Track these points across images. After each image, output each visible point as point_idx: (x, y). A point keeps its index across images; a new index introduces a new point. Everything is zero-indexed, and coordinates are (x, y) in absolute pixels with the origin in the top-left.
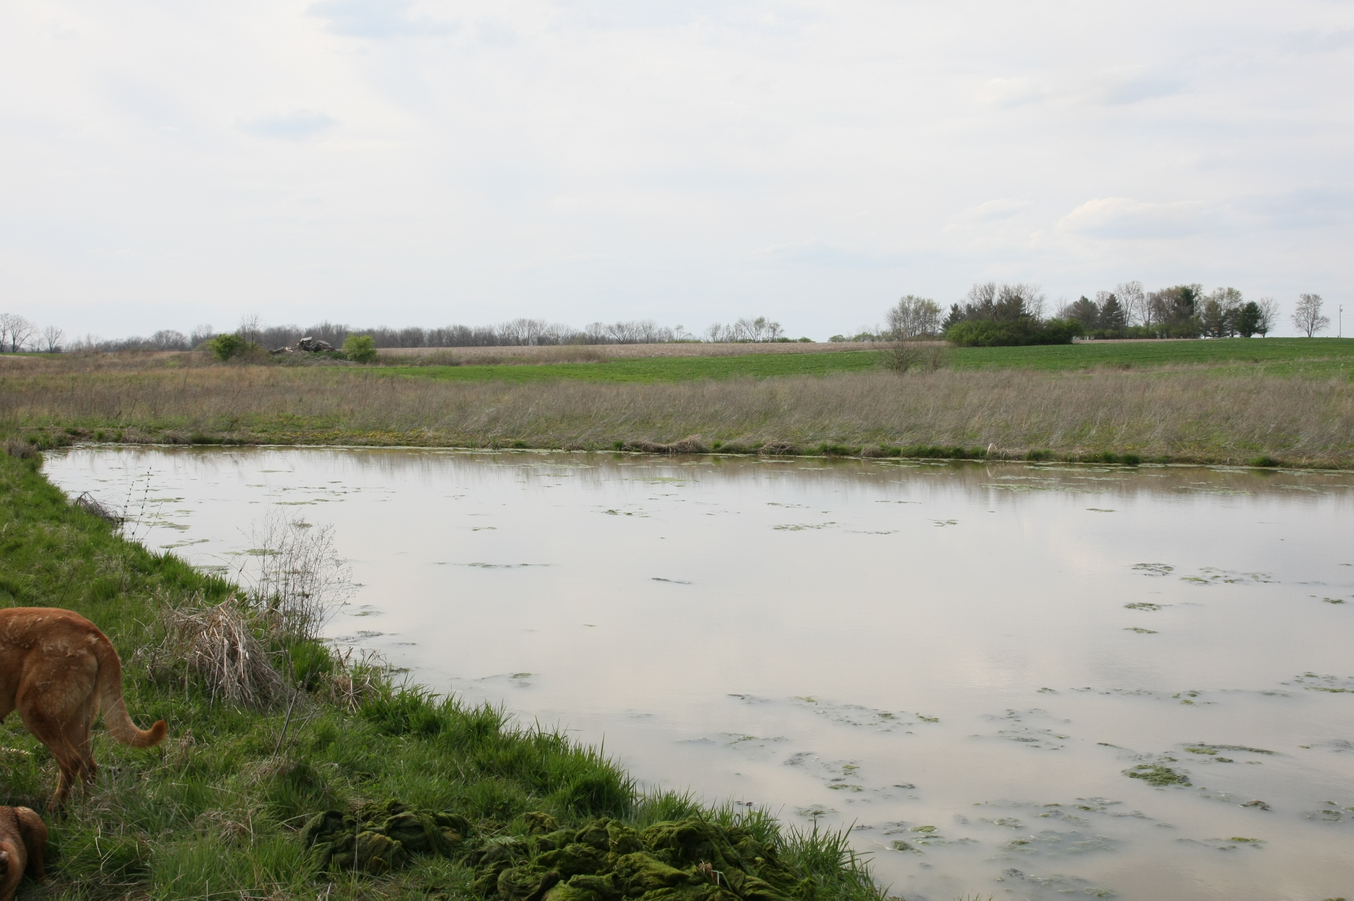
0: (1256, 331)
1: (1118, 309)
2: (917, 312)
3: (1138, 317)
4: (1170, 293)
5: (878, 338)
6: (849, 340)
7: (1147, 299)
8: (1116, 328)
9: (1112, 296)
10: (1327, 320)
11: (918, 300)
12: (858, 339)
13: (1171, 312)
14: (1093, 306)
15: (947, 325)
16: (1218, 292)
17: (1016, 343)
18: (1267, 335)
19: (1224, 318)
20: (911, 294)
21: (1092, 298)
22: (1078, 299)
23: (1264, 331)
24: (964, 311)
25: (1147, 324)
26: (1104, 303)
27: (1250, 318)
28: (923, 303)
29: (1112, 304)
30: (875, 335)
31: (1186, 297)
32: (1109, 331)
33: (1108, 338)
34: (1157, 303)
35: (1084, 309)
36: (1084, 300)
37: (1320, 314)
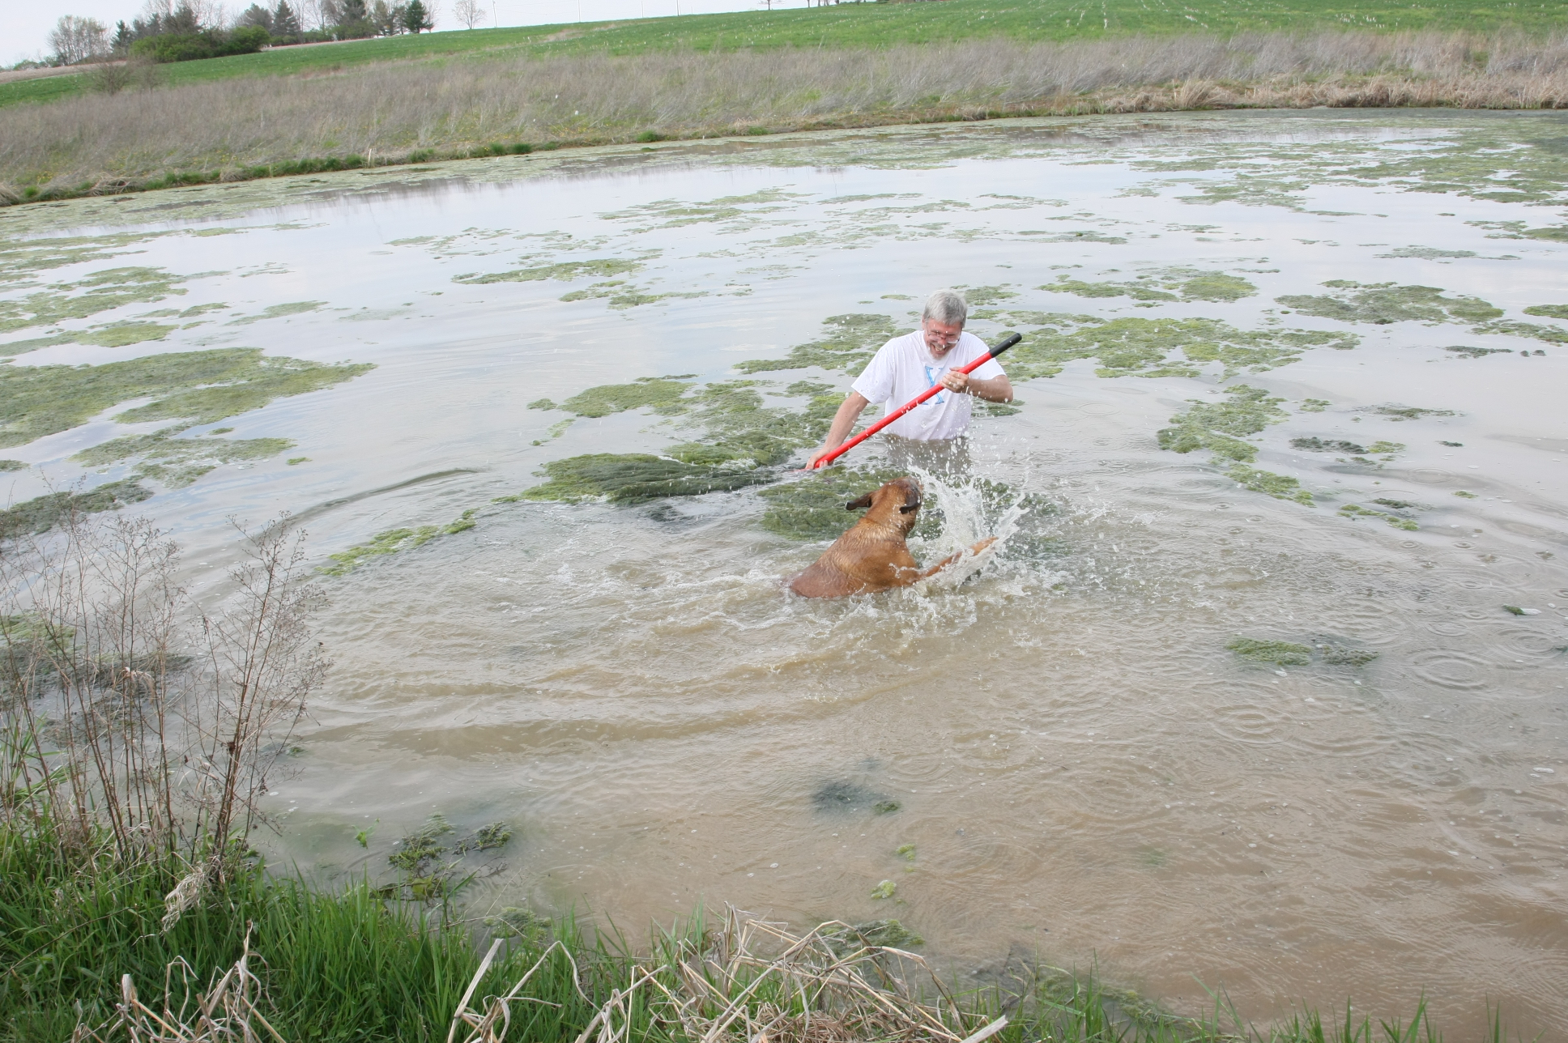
0: (423, 26)
1: (290, 14)
2: (79, 33)
3: (312, 21)
5: (43, 64)
6: (9, 70)
8: (293, 33)
10: (484, 13)
11: (78, 21)
12: (18, 68)
13: (343, 13)
14: (265, 14)
15: (117, 44)
17: (204, 56)
18: (433, 31)
19: (393, 16)
20: (69, 14)
22: (249, 7)
23: (430, 27)
24: (132, 28)
25: (322, 27)
26: (276, 9)
27: (415, 16)
28: (84, 23)
29: (283, 10)
30: (38, 61)
32: (287, 38)
33: (287, 44)
34: (327, 6)
35: (257, 15)
36: (255, 8)
37: (477, 8)
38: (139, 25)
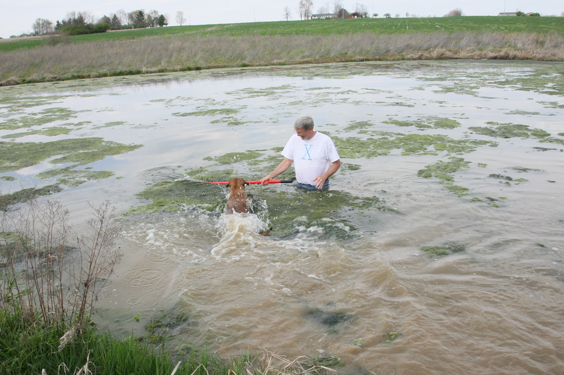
0: (164, 24)
1: (117, 19)
2: (43, 24)
3: (125, 21)
4: (135, 13)
5: (30, 35)
6: (18, 37)
7: (127, 15)
8: (118, 26)
9: (115, 15)
10: (186, 20)
11: (43, 20)
12: (21, 36)
13: (136, 19)
14: (108, 19)
15: (56, 28)
16: (151, 12)
17: (87, 33)
18: (168, 26)
19: (154, 20)
20: (40, 18)
21: (108, 16)
22: (103, 16)
23: (166, 24)
24: (62, 23)
25: (129, 24)
26: (112, 17)
27: (162, 20)
28: (45, 21)
29: (115, 18)
30: (28, 34)
31: (141, 14)
32: (116, 27)
33: (116, 30)
34: (131, 16)
35: (106, 19)
36: (105, 17)
37: (183, 18)
38: (63, 22)
